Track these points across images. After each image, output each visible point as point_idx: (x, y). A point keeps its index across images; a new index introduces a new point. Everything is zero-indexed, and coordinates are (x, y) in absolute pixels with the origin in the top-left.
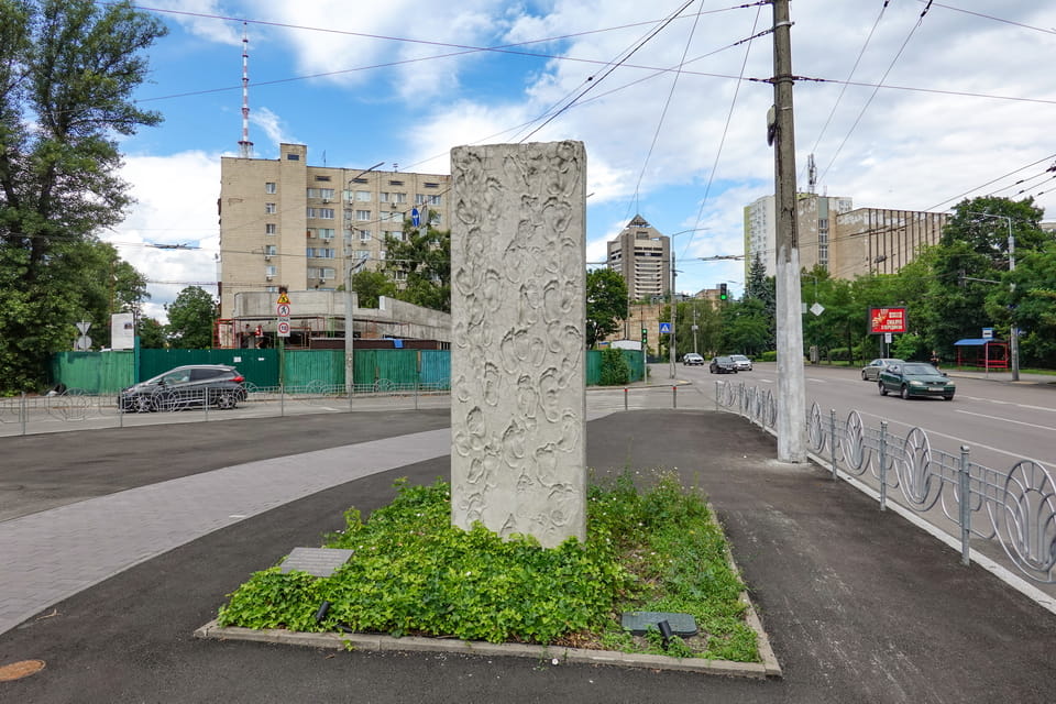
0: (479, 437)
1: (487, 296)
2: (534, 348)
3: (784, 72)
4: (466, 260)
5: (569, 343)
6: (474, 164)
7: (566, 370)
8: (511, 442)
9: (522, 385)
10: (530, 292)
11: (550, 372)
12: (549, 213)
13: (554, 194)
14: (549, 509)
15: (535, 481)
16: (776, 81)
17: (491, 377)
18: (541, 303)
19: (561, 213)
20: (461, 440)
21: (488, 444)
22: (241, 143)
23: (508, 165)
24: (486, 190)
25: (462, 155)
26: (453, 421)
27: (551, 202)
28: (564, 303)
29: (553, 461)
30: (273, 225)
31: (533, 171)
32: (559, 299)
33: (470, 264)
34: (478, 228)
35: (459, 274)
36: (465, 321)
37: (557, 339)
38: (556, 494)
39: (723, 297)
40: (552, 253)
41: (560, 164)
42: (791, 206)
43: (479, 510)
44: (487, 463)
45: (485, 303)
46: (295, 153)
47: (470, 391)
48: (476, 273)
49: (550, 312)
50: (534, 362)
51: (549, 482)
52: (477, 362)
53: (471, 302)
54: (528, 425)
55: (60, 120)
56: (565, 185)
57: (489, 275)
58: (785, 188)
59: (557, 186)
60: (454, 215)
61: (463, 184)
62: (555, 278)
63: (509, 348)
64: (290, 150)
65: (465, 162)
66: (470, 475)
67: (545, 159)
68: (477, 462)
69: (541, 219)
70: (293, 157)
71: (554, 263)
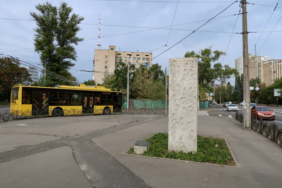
0: (175, 120)
1: (177, 90)
2: (187, 101)
3: (245, 31)
4: (172, 82)
5: (194, 100)
6: (174, 62)
7: (194, 106)
8: (181, 121)
9: (184, 109)
10: (186, 89)
11: (190, 106)
12: (190, 72)
13: (191, 68)
14: (190, 135)
15: (187, 129)
16: (243, 33)
17: (177, 107)
18: (188, 91)
19: (193, 73)
20: (171, 120)
21: (177, 121)
22: (98, 45)
23: (181, 62)
24: (177, 68)
25: (171, 60)
26: (169, 116)
27: (191, 70)
28: (193, 92)
29: (190, 125)
30: (107, 67)
31: (187, 64)
32: (192, 91)
33: (173, 83)
34: (175, 76)
35: (171, 85)
36: (172, 95)
37: (192, 99)
38: (191, 132)
39: (229, 86)
40: (191, 81)
41: (193, 62)
42: (247, 65)
43: (174, 135)
44: (176, 125)
45: (176, 91)
46: (113, 48)
47: (173, 110)
48: (174, 85)
49: (190, 93)
50: (186, 104)
51: (190, 129)
52: (174, 103)
53: (173, 91)
54: (185, 117)
55: (62, 43)
56: (193, 67)
57: (177, 85)
58: (246, 60)
59: (192, 67)
60: (170, 73)
61: (171, 66)
62: (191, 86)
63: (181, 101)
64: (111, 47)
65: (172, 62)
66: (173, 127)
67: (189, 61)
68: (174, 125)
69: (188, 74)
70: (112, 49)
71: (191, 83)
